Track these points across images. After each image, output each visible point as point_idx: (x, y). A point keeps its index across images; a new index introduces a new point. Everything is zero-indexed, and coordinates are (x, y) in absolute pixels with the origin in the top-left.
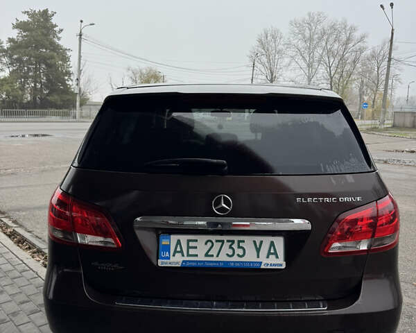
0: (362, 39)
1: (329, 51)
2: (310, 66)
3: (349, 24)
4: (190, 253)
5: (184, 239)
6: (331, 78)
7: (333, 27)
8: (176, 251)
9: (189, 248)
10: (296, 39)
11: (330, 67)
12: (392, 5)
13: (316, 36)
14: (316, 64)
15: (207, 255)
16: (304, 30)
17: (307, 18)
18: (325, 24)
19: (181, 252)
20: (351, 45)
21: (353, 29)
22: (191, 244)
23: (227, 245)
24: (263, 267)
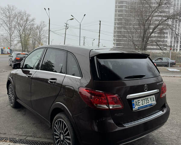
0: (33, 20)
1: (19, 24)
2: (10, 29)
3: (27, 13)
4: (139, 105)
5: (137, 100)
6: (21, 36)
7: (20, 13)
8: (136, 105)
9: (138, 103)
10: (2, 16)
11: (20, 31)
12: (49, 9)
13: (12, 16)
14: (13, 29)
15: (142, 104)
16: (6, 13)
17: (7, 7)
18: (16, 11)
19: (137, 105)
20: (28, 22)
21: (29, 15)
22: (139, 102)
23: (145, 100)
24: (153, 105)
